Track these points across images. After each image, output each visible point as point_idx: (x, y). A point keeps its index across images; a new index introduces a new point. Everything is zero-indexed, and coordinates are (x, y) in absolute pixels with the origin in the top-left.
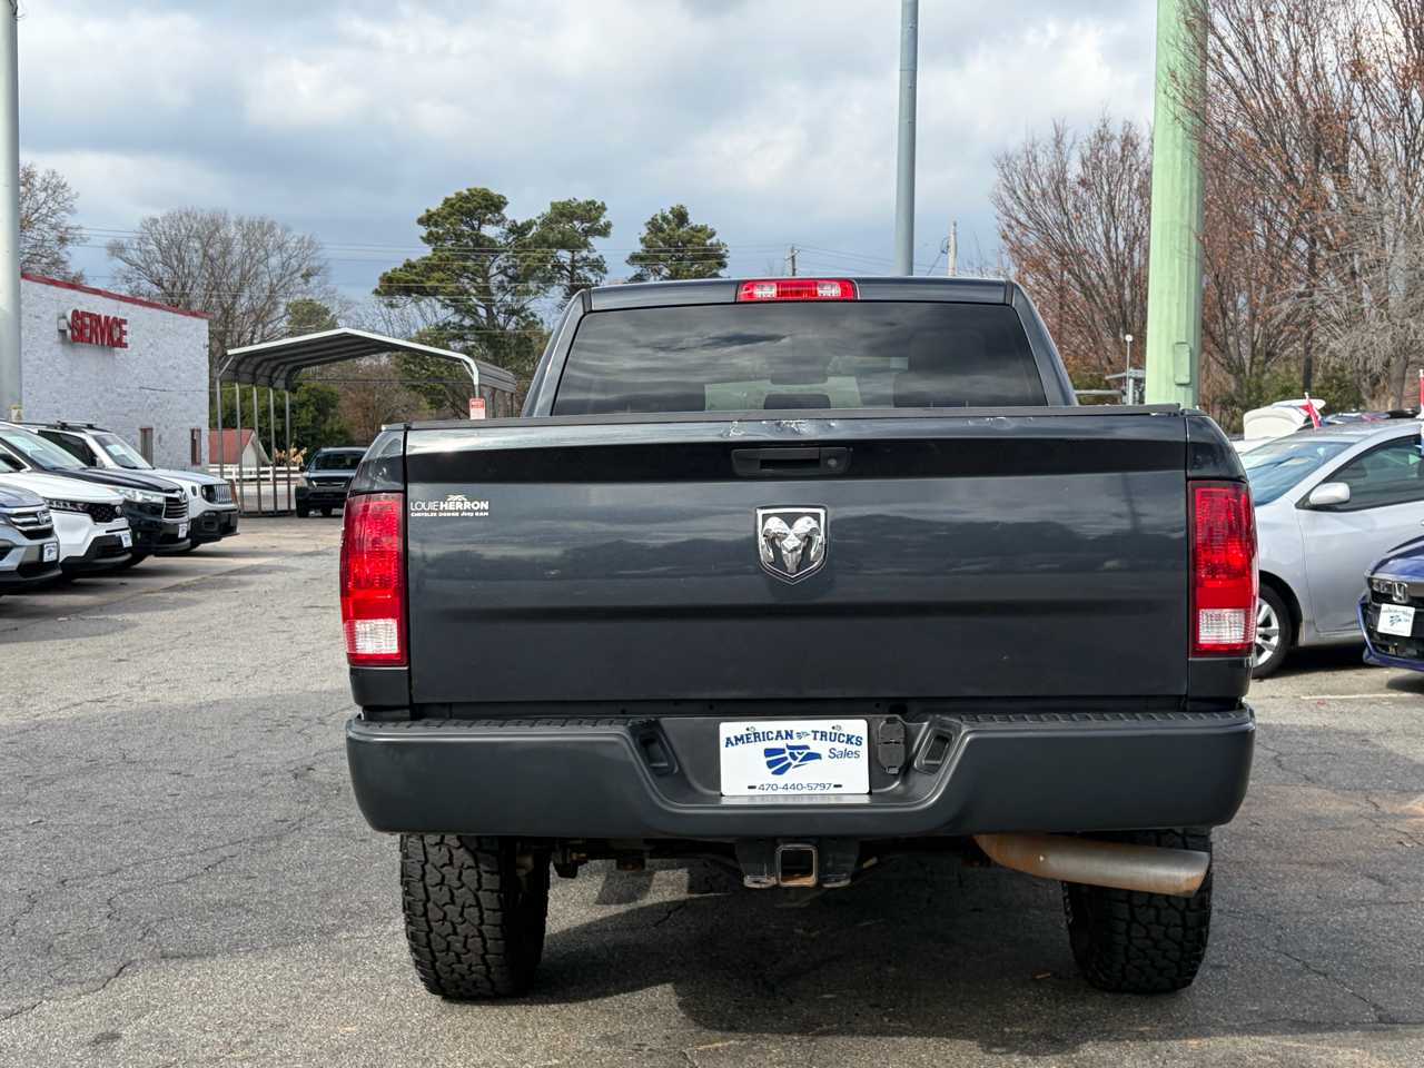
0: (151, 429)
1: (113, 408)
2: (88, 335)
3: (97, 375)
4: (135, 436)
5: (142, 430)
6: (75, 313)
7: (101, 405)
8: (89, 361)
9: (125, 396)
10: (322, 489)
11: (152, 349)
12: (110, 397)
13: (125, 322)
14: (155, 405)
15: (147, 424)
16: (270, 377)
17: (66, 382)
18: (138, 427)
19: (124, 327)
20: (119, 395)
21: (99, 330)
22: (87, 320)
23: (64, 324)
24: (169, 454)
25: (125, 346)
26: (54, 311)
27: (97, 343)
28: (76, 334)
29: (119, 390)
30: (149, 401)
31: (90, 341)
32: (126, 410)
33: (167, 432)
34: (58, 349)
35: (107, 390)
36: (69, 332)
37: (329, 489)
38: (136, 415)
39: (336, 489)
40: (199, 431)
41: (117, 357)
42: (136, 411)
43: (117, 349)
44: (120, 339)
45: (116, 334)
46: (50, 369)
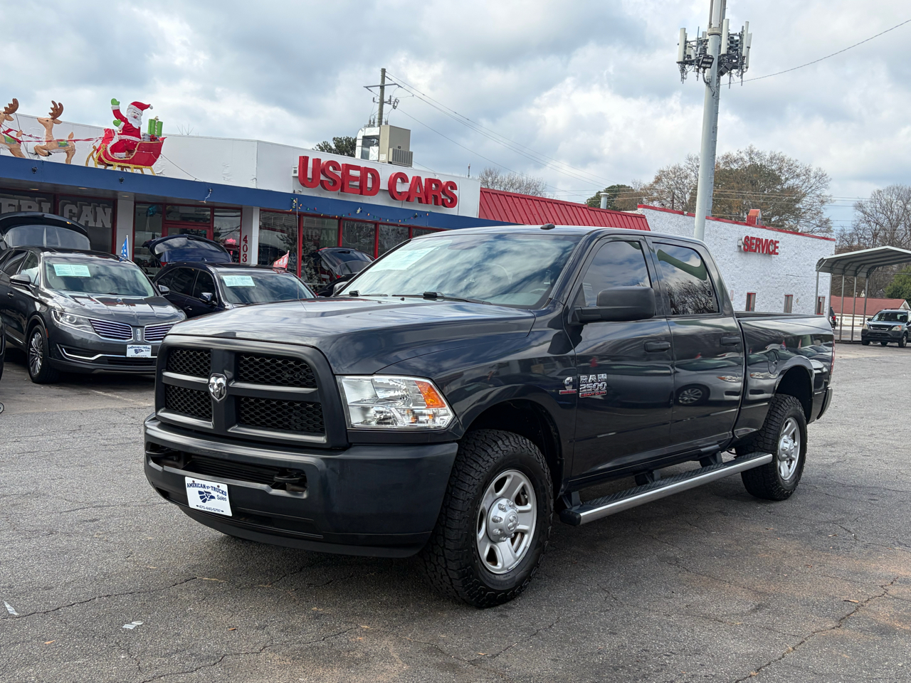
0: (792, 296)
1: (768, 284)
2: (754, 248)
3: (760, 267)
4: (781, 299)
5: (786, 296)
6: (747, 237)
7: (761, 282)
8: (756, 262)
9: (776, 278)
10: (875, 331)
11: (796, 256)
12: (767, 278)
13: (778, 242)
14: (796, 284)
15: (790, 293)
16: (856, 271)
17: (740, 270)
18: (783, 294)
19: (777, 245)
20: (773, 278)
21: (761, 246)
22: (754, 241)
23: (740, 243)
24: (803, 308)
25: (777, 254)
26: (736, 236)
27: (759, 252)
28: (746, 248)
29: (773, 275)
30: (792, 282)
31: (755, 251)
32: (776, 285)
33: (802, 297)
34: (737, 255)
35: (765, 275)
36: (742, 247)
37: (879, 331)
38: (782, 288)
39: (883, 332)
40: (824, 297)
41: (773, 259)
42: (783, 286)
43: (773, 256)
44: (774, 251)
45: (771, 248)
46: (731, 264)
